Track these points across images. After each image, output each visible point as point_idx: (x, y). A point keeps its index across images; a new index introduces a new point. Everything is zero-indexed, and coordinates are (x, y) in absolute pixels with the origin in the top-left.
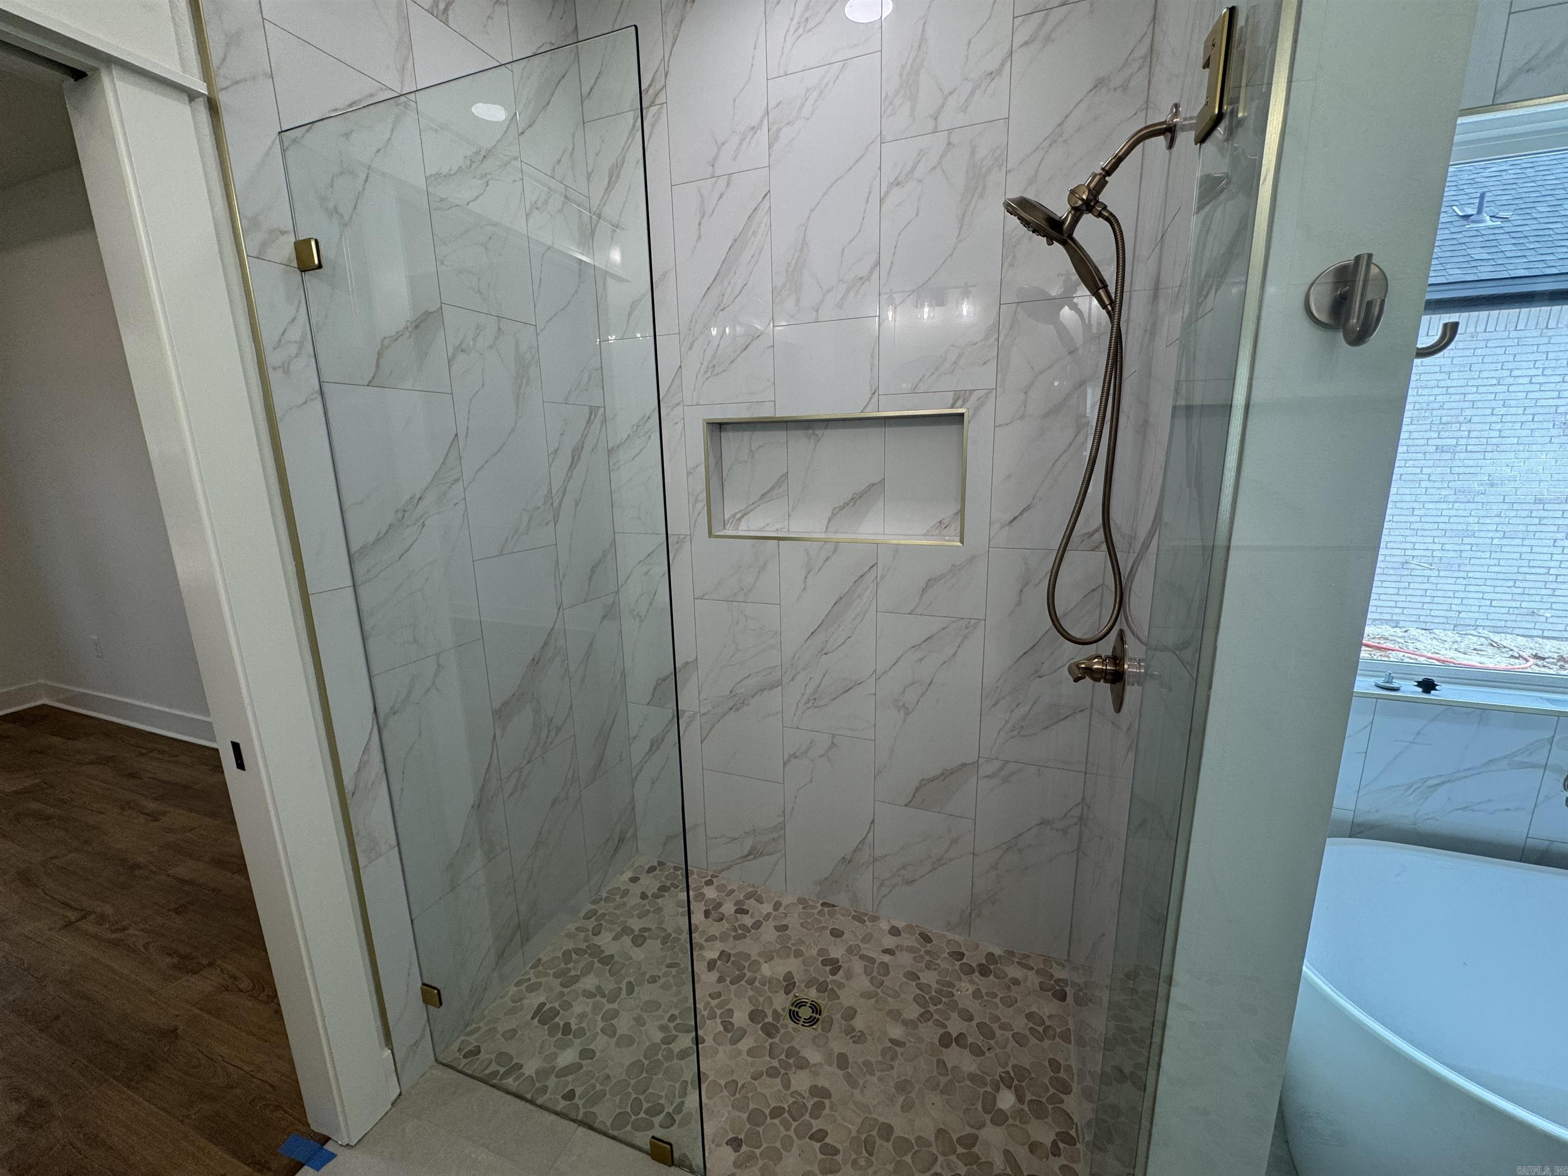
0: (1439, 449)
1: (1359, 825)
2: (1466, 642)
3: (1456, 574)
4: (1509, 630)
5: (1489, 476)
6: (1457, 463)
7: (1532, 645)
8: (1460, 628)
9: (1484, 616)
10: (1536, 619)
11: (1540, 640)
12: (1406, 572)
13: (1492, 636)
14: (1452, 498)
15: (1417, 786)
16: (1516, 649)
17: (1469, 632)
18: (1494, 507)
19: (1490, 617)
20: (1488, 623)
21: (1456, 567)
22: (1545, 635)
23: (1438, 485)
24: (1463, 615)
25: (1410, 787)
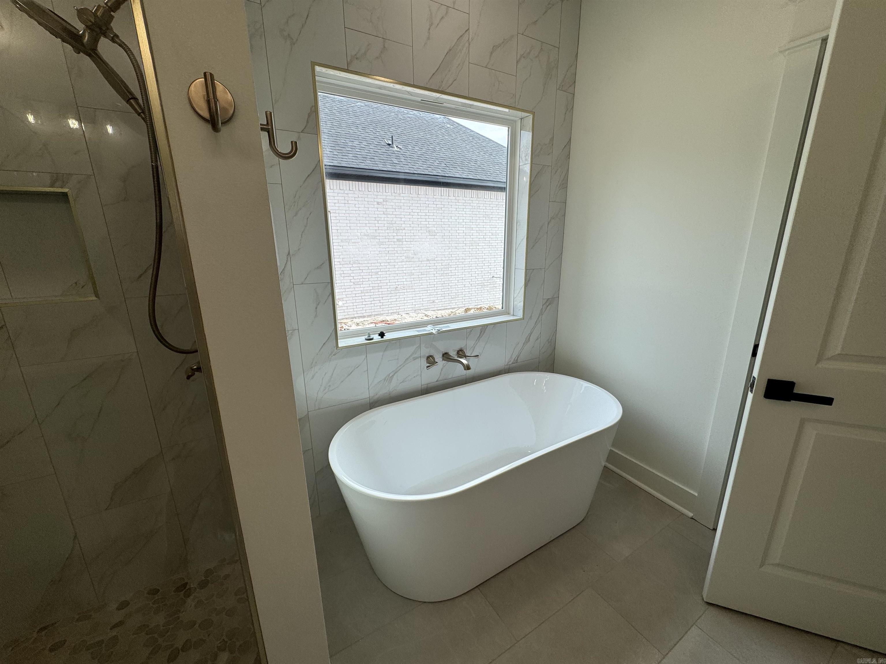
0: (398, 240)
1: (372, 403)
2: (419, 316)
3: (411, 290)
4: (429, 309)
5: (414, 251)
6: (404, 246)
7: (435, 314)
8: (416, 311)
9: (421, 305)
10: (435, 303)
11: (436, 311)
12: (397, 292)
13: (425, 312)
14: (405, 260)
15: (387, 378)
16: (431, 316)
17: (419, 312)
18: (417, 263)
19: (424, 305)
20: (424, 308)
21: (411, 288)
22: (438, 309)
23: (400, 255)
24: (416, 306)
25: (385, 380)
